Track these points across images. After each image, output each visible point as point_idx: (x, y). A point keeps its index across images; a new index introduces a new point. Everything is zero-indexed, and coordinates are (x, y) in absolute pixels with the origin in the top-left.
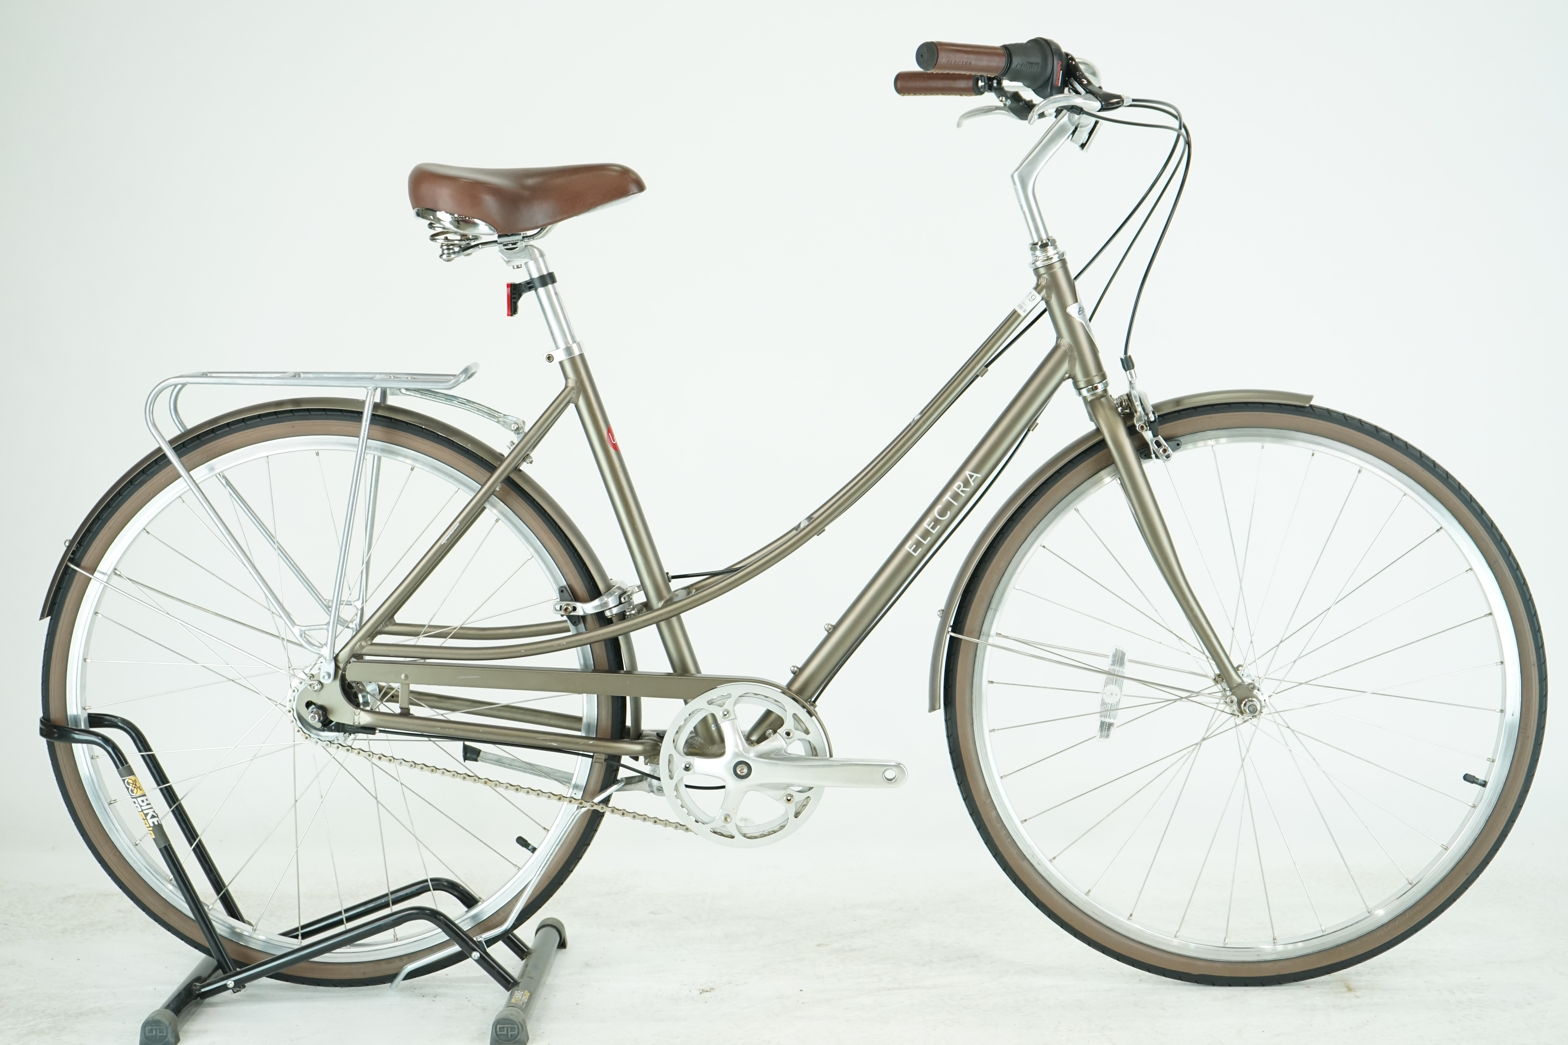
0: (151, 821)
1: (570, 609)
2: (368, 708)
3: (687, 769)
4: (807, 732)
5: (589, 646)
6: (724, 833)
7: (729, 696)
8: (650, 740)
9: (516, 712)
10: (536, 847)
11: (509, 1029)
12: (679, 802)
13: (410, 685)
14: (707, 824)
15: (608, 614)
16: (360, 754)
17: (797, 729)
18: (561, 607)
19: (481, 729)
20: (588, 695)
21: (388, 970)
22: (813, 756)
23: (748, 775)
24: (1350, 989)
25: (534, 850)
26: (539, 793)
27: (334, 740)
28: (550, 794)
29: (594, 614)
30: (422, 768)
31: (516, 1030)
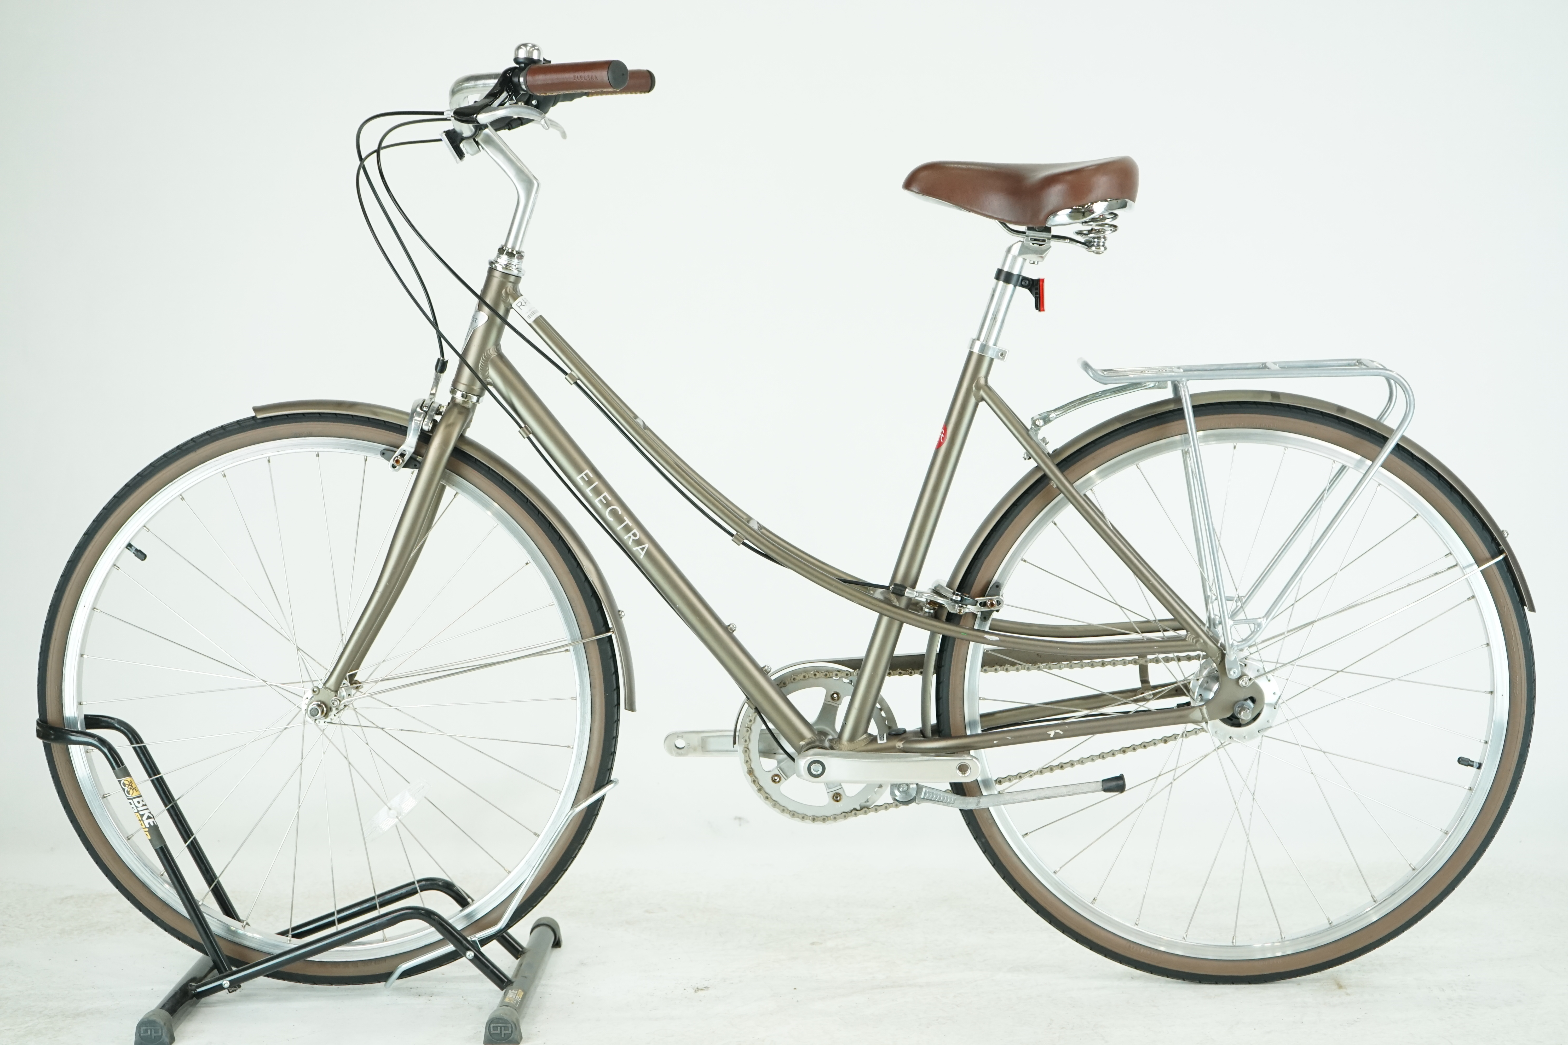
0: (146, 822)
11: (503, 1028)
24: (1340, 987)
31: (510, 1029)
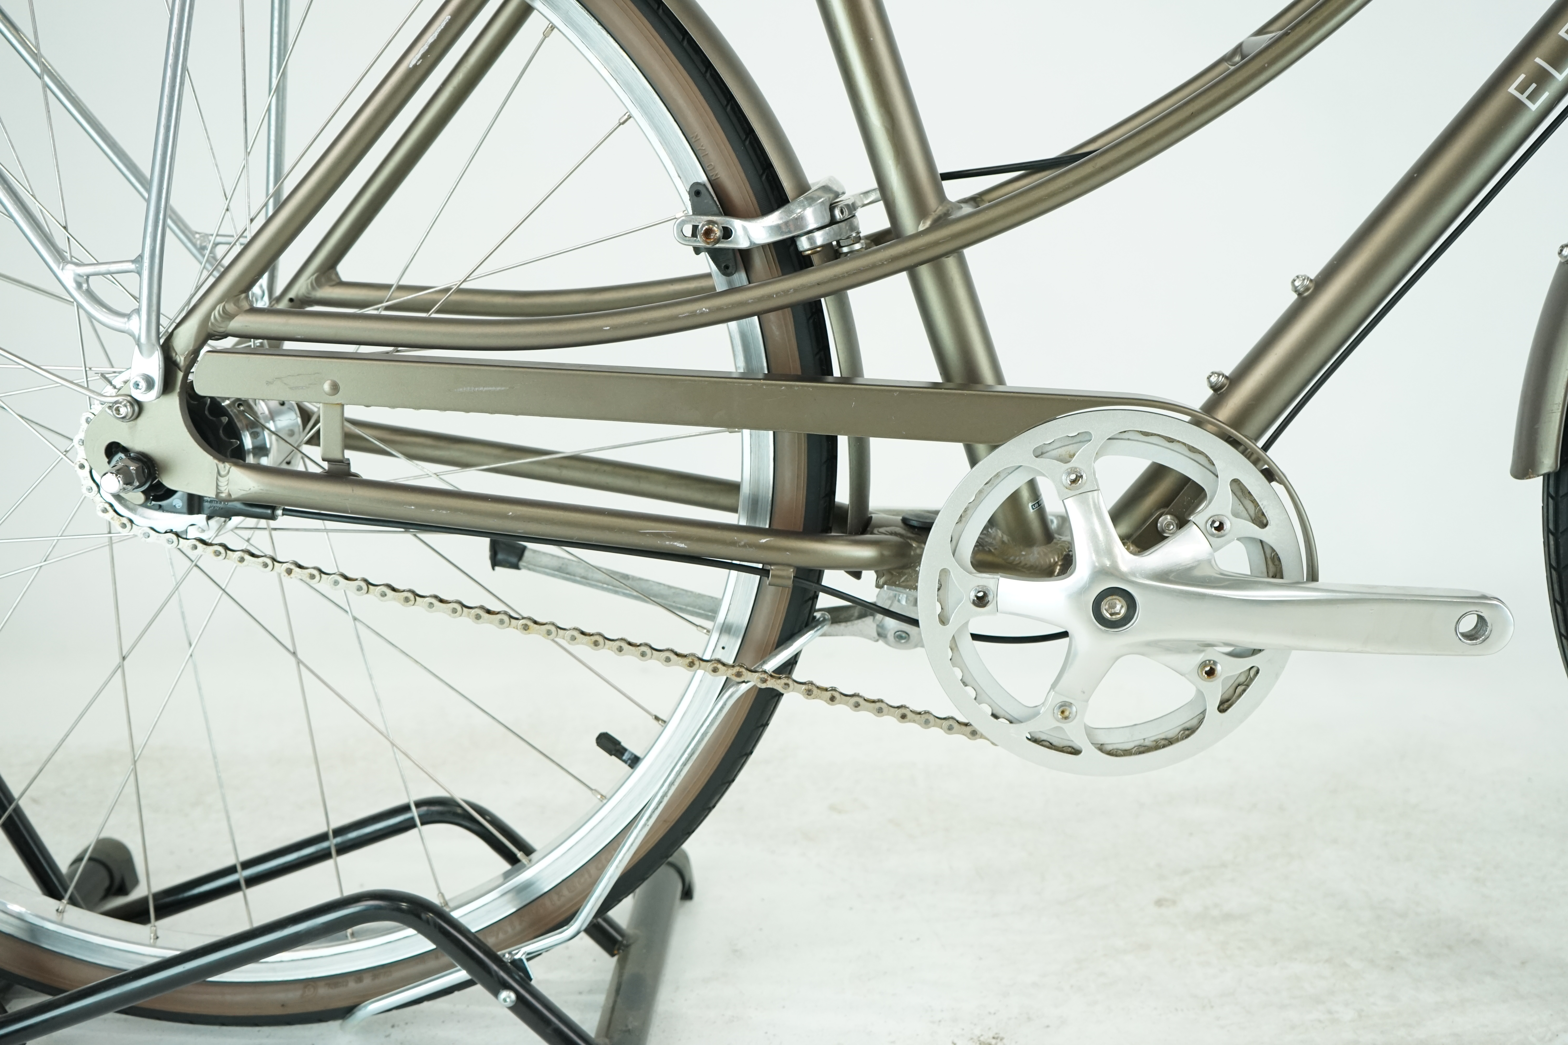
1: (718, 233)
2: (264, 461)
3: (981, 601)
4: (1261, 521)
5: (756, 318)
6: (1055, 742)
7: (1083, 438)
8: (891, 534)
9: (596, 471)
10: (638, 754)
12: (958, 674)
13: (346, 407)
14: (1021, 722)
15: (804, 244)
16: (245, 563)
17: (1236, 515)
18: (695, 228)
19: (511, 510)
20: (754, 431)
21: (336, 998)
22: (1268, 576)
23: (1127, 619)
25: (634, 761)
26: (646, 650)
27: (186, 532)
28: (668, 654)
29: (769, 244)
30: (384, 595)
